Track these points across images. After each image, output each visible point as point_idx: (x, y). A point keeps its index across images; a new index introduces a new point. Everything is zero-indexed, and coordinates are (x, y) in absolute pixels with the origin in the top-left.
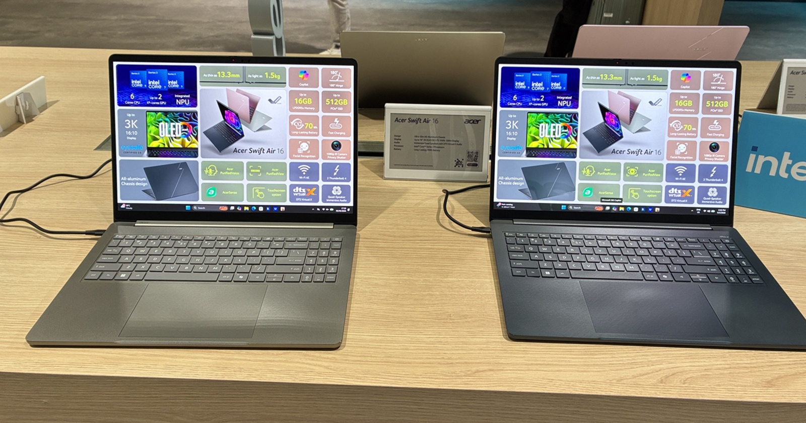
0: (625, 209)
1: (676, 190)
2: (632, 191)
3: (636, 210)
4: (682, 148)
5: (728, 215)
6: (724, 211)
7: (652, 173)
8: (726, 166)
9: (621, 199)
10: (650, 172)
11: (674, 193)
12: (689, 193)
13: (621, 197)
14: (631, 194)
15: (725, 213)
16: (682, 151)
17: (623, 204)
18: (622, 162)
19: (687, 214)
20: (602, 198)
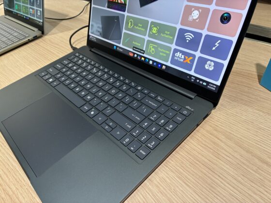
0: (145, 60)
1: (181, 54)
2: (151, 47)
3: (151, 62)
4: (195, 14)
5: (216, 92)
6: (214, 87)
7: (167, 34)
8: (231, 42)
9: (144, 51)
10: (166, 34)
11: (179, 57)
12: (190, 61)
13: (144, 49)
14: (150, 49)
15: (214, 89)
16: (195, 18)
17: (145, 55)
18: (150, 20)
19: (184, 79)
20: (134, 47)
